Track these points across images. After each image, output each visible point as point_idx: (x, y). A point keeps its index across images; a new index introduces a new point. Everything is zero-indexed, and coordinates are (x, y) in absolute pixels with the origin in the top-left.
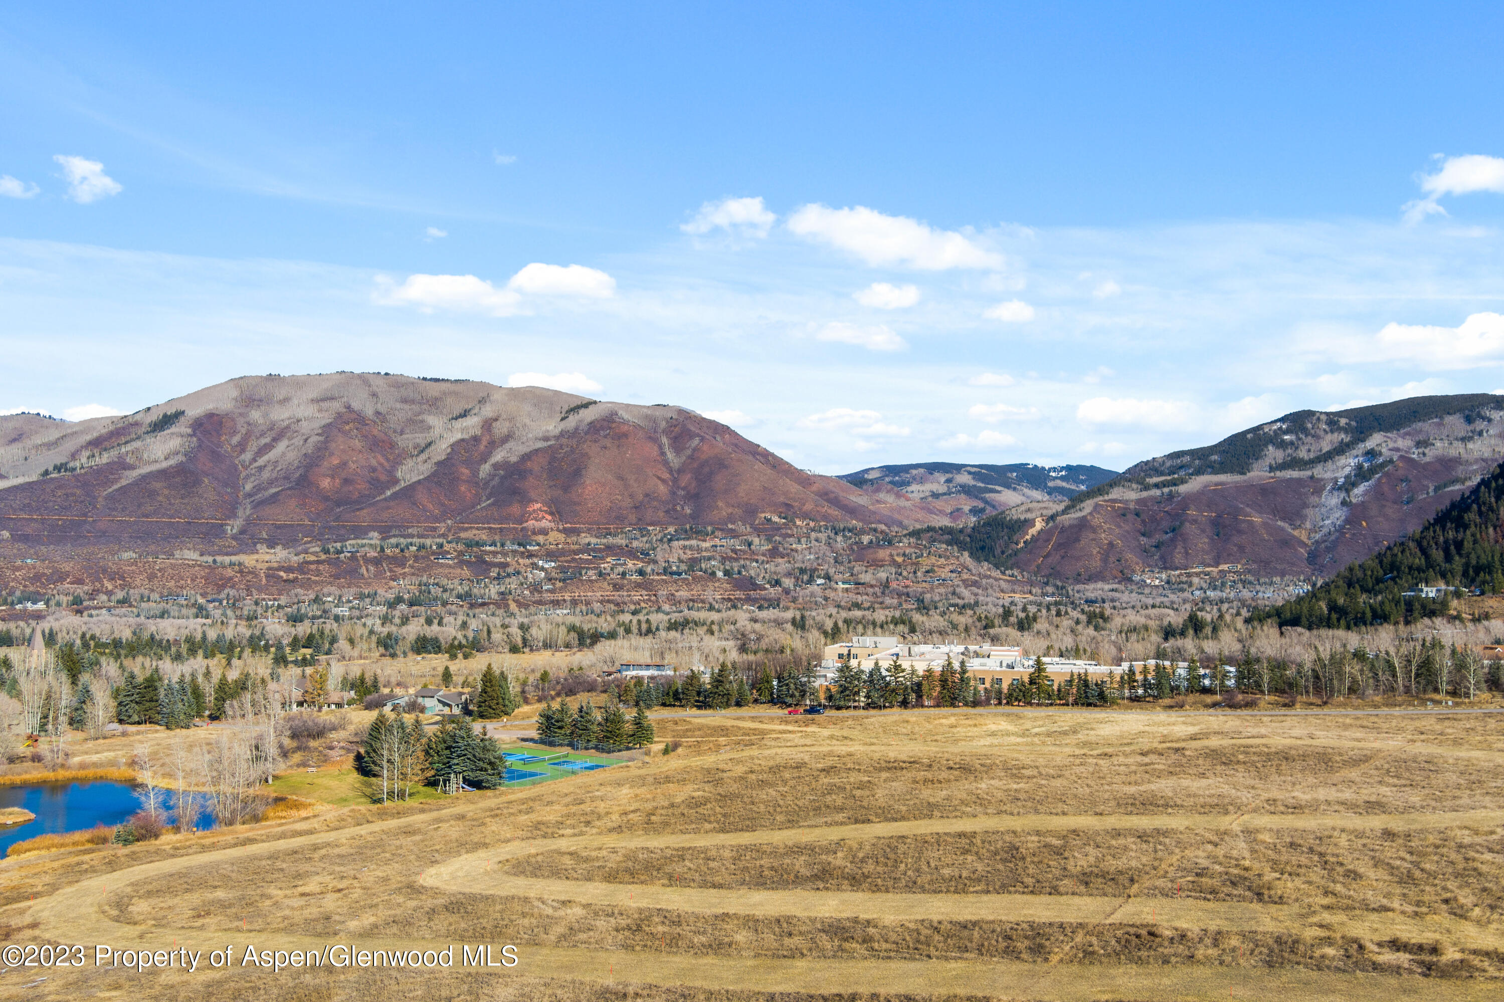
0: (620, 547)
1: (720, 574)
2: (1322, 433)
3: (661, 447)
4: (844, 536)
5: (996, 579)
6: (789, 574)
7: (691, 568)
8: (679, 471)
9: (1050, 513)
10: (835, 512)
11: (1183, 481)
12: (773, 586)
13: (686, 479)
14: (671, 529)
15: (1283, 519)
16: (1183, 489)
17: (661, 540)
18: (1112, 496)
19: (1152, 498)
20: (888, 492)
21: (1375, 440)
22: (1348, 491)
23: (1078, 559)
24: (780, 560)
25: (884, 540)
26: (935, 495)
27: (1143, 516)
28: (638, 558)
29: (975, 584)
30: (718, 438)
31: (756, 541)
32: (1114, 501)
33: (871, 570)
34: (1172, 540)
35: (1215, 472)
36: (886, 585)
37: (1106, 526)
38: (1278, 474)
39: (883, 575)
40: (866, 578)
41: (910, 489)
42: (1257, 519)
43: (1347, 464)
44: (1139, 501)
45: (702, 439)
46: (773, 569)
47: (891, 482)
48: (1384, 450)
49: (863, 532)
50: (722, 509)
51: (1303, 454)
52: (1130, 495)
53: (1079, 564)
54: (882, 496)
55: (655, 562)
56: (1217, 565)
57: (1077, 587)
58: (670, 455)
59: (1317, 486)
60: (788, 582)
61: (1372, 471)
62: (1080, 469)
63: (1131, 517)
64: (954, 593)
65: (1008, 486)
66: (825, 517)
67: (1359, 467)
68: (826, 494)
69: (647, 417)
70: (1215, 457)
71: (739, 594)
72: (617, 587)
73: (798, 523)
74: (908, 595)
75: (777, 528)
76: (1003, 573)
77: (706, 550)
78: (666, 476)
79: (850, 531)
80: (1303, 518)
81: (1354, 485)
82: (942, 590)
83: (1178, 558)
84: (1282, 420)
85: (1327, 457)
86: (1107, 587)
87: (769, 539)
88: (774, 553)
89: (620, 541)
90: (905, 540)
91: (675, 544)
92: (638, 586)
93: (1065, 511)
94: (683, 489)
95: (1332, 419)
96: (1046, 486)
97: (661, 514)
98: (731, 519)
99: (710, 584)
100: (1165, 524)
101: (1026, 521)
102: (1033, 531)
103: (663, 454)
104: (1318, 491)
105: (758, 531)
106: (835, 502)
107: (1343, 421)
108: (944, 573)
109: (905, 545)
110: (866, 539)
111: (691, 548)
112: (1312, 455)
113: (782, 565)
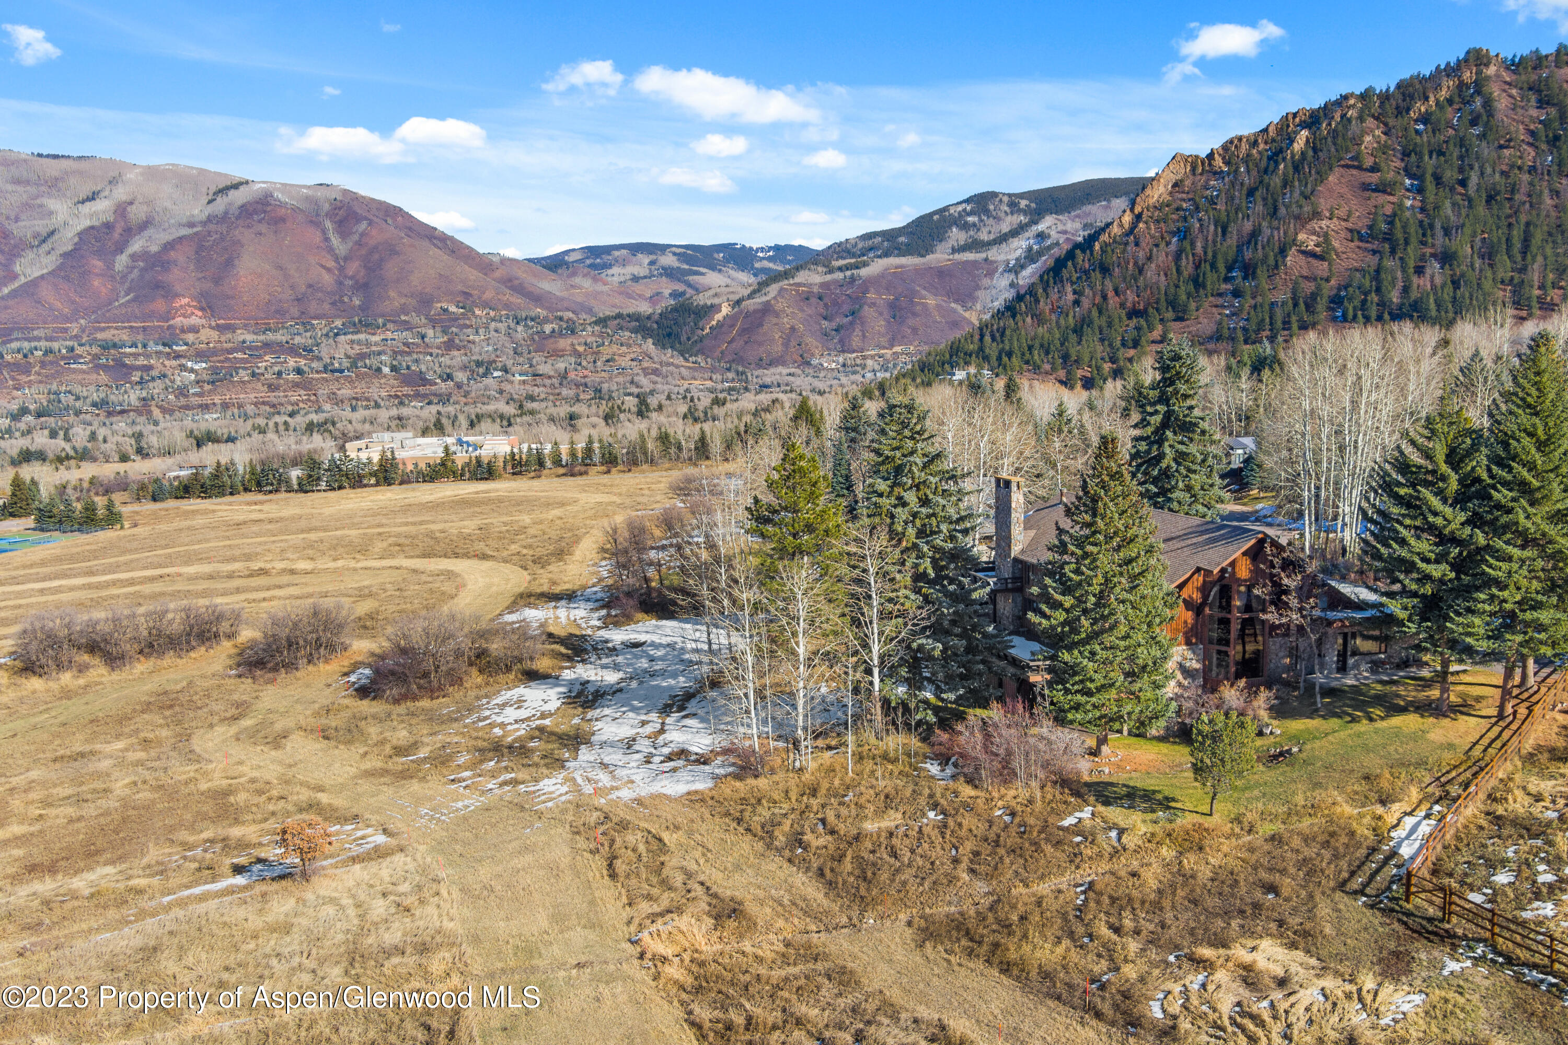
0: (280, 344)
1: (386, 370)
2: (1002, 215)
3: (324, 232)
4: (526, 326)
5: (677, 367)
6: (464, 368)
7: (354, 365)
8: (346, 259)
9: (736, 297)
10: (517, 300)
11: (865, 264)
12: (444, 381)
13: (353, 267)
14: (338, 323)
15: (956, 301)
16: (864, 272)
17: (327, 335)
18: (797, 280)
19: (835, 281)
20: (585, 276)
21: (1047, 224)
22: (1017, 273)
23: (760, 344)
24: (456, 353)
25: (567, 328)
26: (636, 279)
27: (826, 300)
28: (300, 356)
29: (655, 372)
30: (390, 221)
31: (430, 333)
32: (799, 285)
33: (550, 361)
34: (851, 323)
35: (902, 254)
36: (564, 376)
37: (789, 311)
38: (957, 256)
39: (561, 366)
40: (543, 369)
41: (610, 272)
42: (931, 301)
43: (1019, 246)
44: (823, 285)
45: (371, 223)
46: (448, 362)
47: (590, 266)
48: (1053, 233)
49: (546, 320)
50: (394, 299)
51: (984, 236)
52: (813, 278)
53: (762, 349)
54: (578, 280)
55: (319, 359)
56: (891, 346)
57: (756, 373)
58: (335, 241)
59: (990, 268)
60: (461, 376)
61: (1040, 253)
62: (788, 248)
63: (814, 300)
64: (632, 382)
65: (713, 268)
66: (507, 306)
67: (1030, 249)
68: (510, 280)
69: (307, 198)
70: (902, 239)
71: (407, 390)
72: (272, 388)
73: (478, 312)
74: (586, 385)
75: (455, 319)
76: (686, 360)
77: (376, 344)
78: (331, 264)
79: (532, 319)
80: (974, 300)
81: (1023, 267)
82: (620, 379)
83: (856, 341)
84: (967, 201)
85: (1003, 239)
86: (785, 371)
87: (445, 332)
88: (450, 345)
89: (280, 337)
90: (589, 329)
91: (342, 338)
92: (296, 385)
93: (750, 296)
94: (351, 278)
95: (1013, 201)
96: (753, 268)
97: (326, 306)
98: (404, 310)
99: (375, 381)
100: (846, 308)
101: (712, 306)
102: (719, 317)
103: (327, 239)
104: (990, 274)
105: (434, 323)
106: (519, 289)
107: (1023, 203)
108: (624, 362)
109: (588, 335)
110: (548, 328)
111: (359, 342)
112: (992, 237)
113: (458, 358)
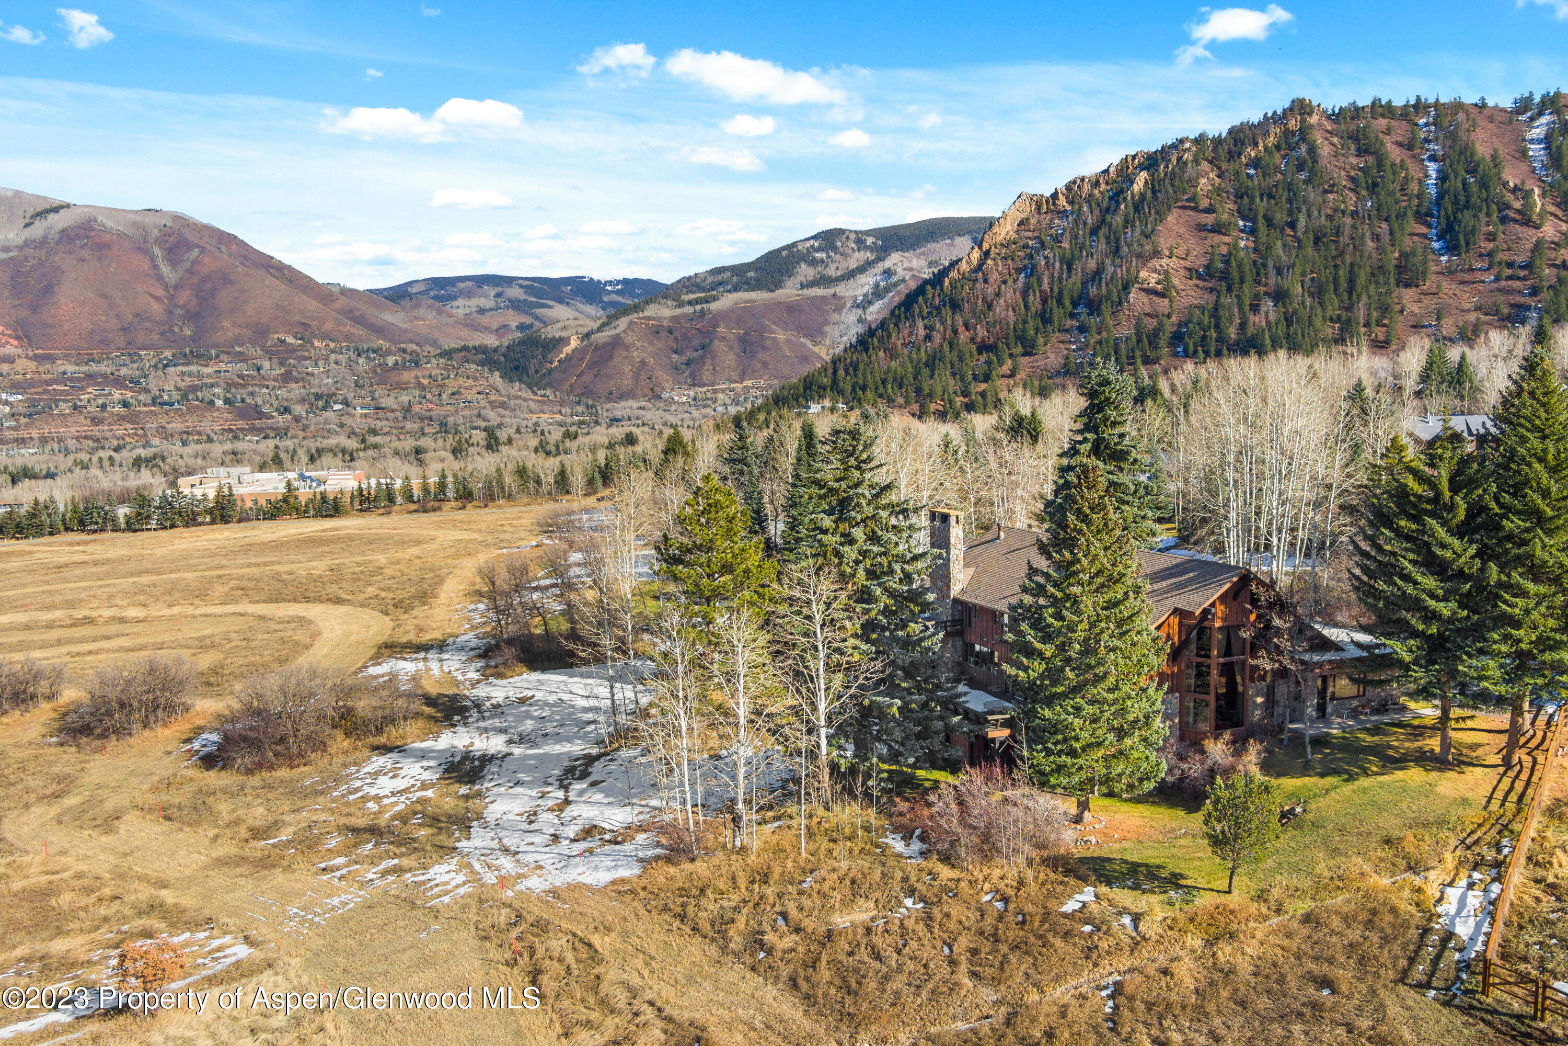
0: (104, 376)
1: (219, 403)
2: (850, 251)
3: (153, 259)
4: (368, 358)
5: (525, 400)
6: (303, 401)
7: (185, 397)
8: (176, 287)
9: (585, 330)
10: (358, 331)
11: (715, 299)
12: (281, 414)
13: (184, 296)
14: (168, 354)
15: (805, 336)
16: (714, 306)
17: (155, 366)
18: (648, 313)
19: (685, 315)
20: (429, 307)
21: (894, 260)
22: (864, 309)
23: (610, 377)
24: (294, 386)
25: (411, 361)
26: (481, 311)
27: (676, 333)
28: (126, 388)
29: (503, 405)
30: (223, 249)
31: (266, 365)
32: (649, 318)
33: (393, 394)
34: (702, 357)
35: (751, 289)
36: (408, 409)
37: (639, 344)
38: (805, 291)
39: (405, 399)
40: (387, 402)
41: (455, 304)
42: (781, 336)
43: (865, 283)
44: (673, 319)
45: (203, 250)
46: (286, 395)
47: (434, 298)
48: (899, 270)
49: (389, 352)
50: (228, 329)
51: (832, 272)
52: (663, 311)
53: (612, 382)
54: (421, 311)
55: (147, 391)
56: (742, 380)
57: (606, 406)
58: (165, 269)
59: (838, 303)
60: (299, 410)
61: (887, 290)
62: (637, 282)
63: (664, 334)
64: (479, 416)
65: (560, 301)
66: (348, 337)
67: (877, 285)
68: (351, 311)
69: (134, 224)
70: (751, 274)
71: (241, 424)
72: (95, 421)
73: (317, 343)
74: (431, 419)
75: (292, 350)
76: (535, 393)
77: (209, 376)
78: (160, 292)
79: (374, 352)
80: (823, 334)
81: (870, 303)
82: (467, 413)
83: (706, 375)
84: (815, 237)
85: (850, 275)
86: (636, 404)
87: (282, 364)
88: (287, 378)
89: (105, 368)
90: (434, 361)
91: (171, 370)
92: (122, 419)
93: (600, 329)
94: (182, 307)
95: (860, 238)
96: (601, 301)
97: (155, 337)
98: (239, 341)
99: (208, 414)
100: (696, 342)
101: (561, 339)
102: (567, 350)
103: (156, 267)
104: (839, 309)
105: (270, 354)
106: (360, 320)
107: (870, 240)
108: (471, 395)
109: (433, 367)
110: (390, 361)
111: (190, 374)
112: (839, 273)
113: (296, 390)
